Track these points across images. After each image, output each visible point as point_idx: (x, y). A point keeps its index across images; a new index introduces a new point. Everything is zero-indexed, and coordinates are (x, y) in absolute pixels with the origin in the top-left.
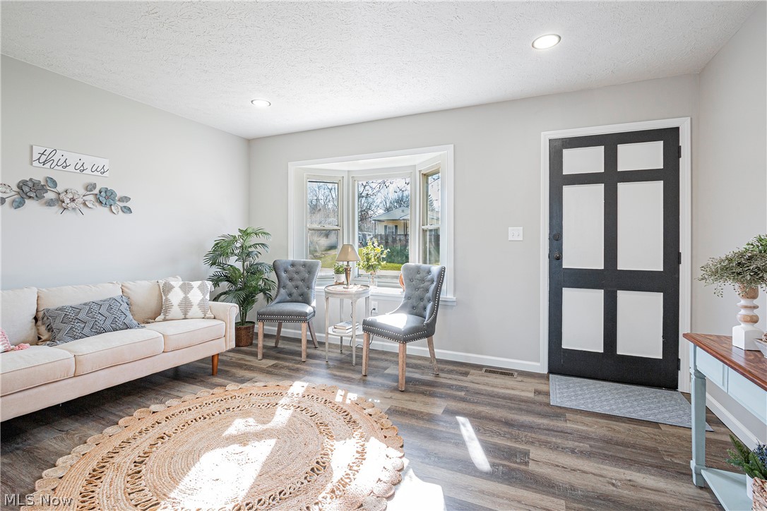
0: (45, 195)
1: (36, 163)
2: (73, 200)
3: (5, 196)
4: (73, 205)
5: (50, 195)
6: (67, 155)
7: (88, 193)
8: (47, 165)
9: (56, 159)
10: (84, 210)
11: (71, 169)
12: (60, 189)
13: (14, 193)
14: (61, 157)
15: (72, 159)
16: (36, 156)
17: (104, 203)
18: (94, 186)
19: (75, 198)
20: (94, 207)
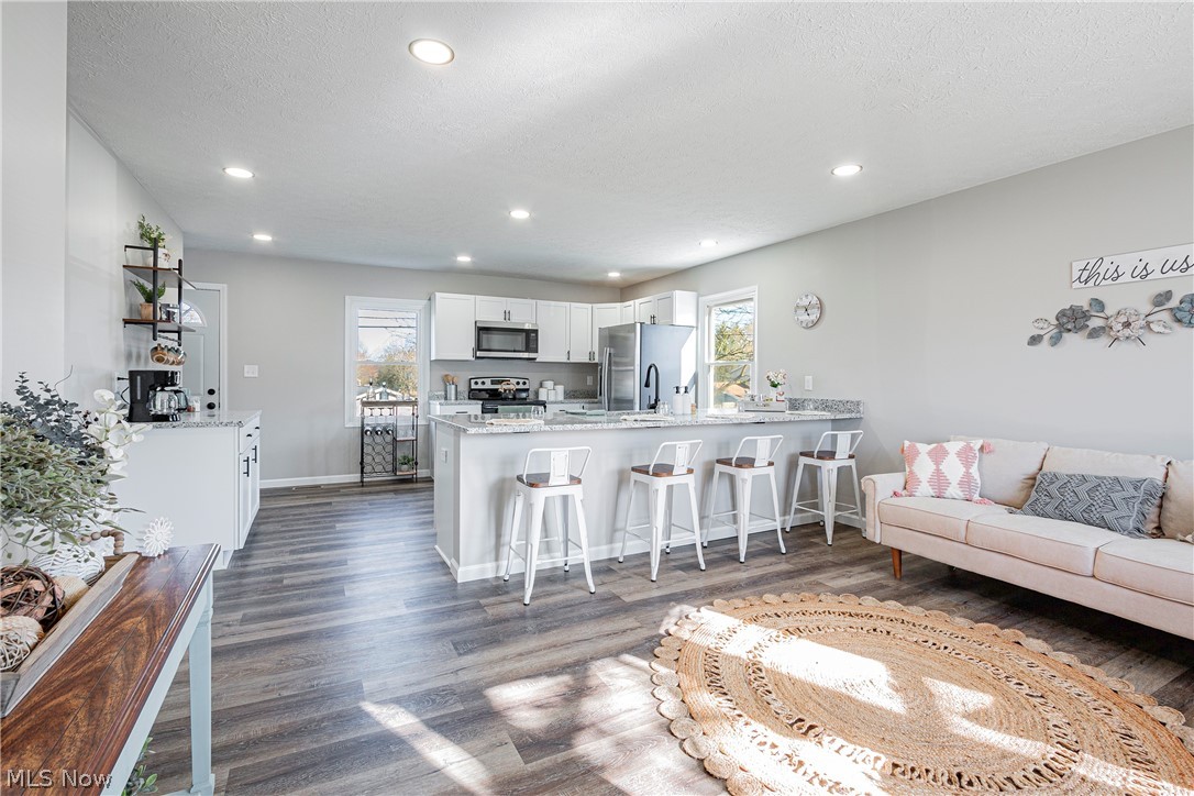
0: (1088, 323)
1: (1077, 284)
2: (1127, 325)
3: (1042, 332)
4: (1127, 332)
5: (1095, 323)
6: (1118, 260)
7: (1157, 309)
8: (1091, 283)
9: (1102, 271)
10: (1147, 337)
11: (1126, 278)
12: (1109, 311)
13: (1052, 327)
14: (1109, 266)
15: (1127, 263)
16: (1076, 275)
17: (1186, 320)
18: (1168, 295)
19: (1131, 321)
20: (1167, 331)
